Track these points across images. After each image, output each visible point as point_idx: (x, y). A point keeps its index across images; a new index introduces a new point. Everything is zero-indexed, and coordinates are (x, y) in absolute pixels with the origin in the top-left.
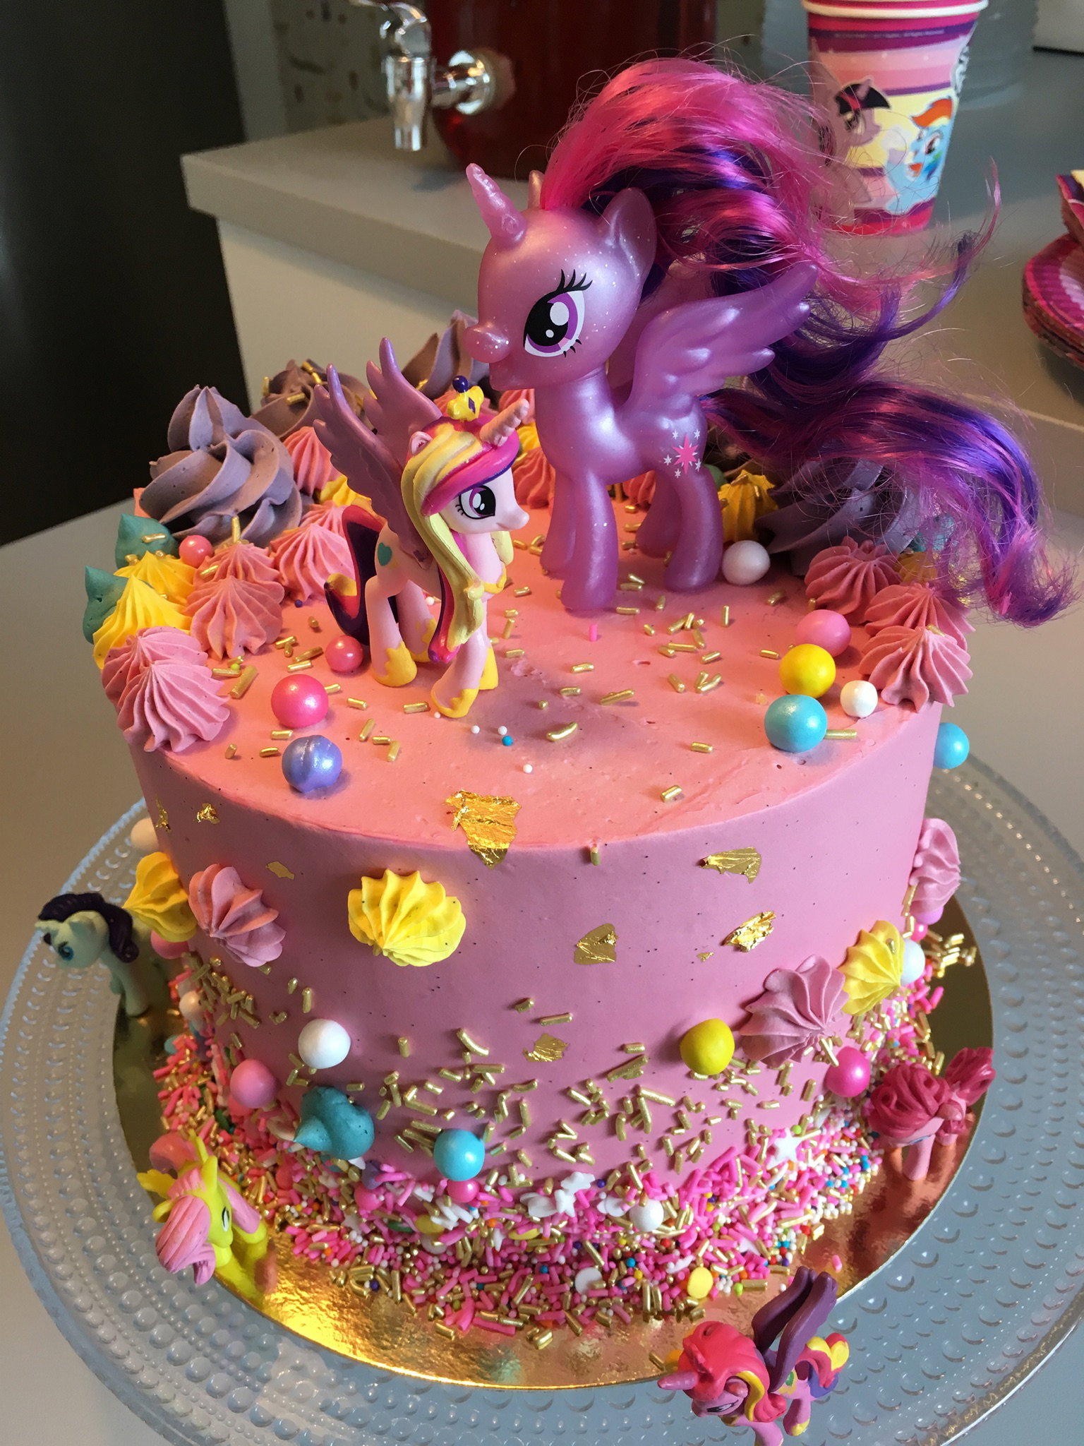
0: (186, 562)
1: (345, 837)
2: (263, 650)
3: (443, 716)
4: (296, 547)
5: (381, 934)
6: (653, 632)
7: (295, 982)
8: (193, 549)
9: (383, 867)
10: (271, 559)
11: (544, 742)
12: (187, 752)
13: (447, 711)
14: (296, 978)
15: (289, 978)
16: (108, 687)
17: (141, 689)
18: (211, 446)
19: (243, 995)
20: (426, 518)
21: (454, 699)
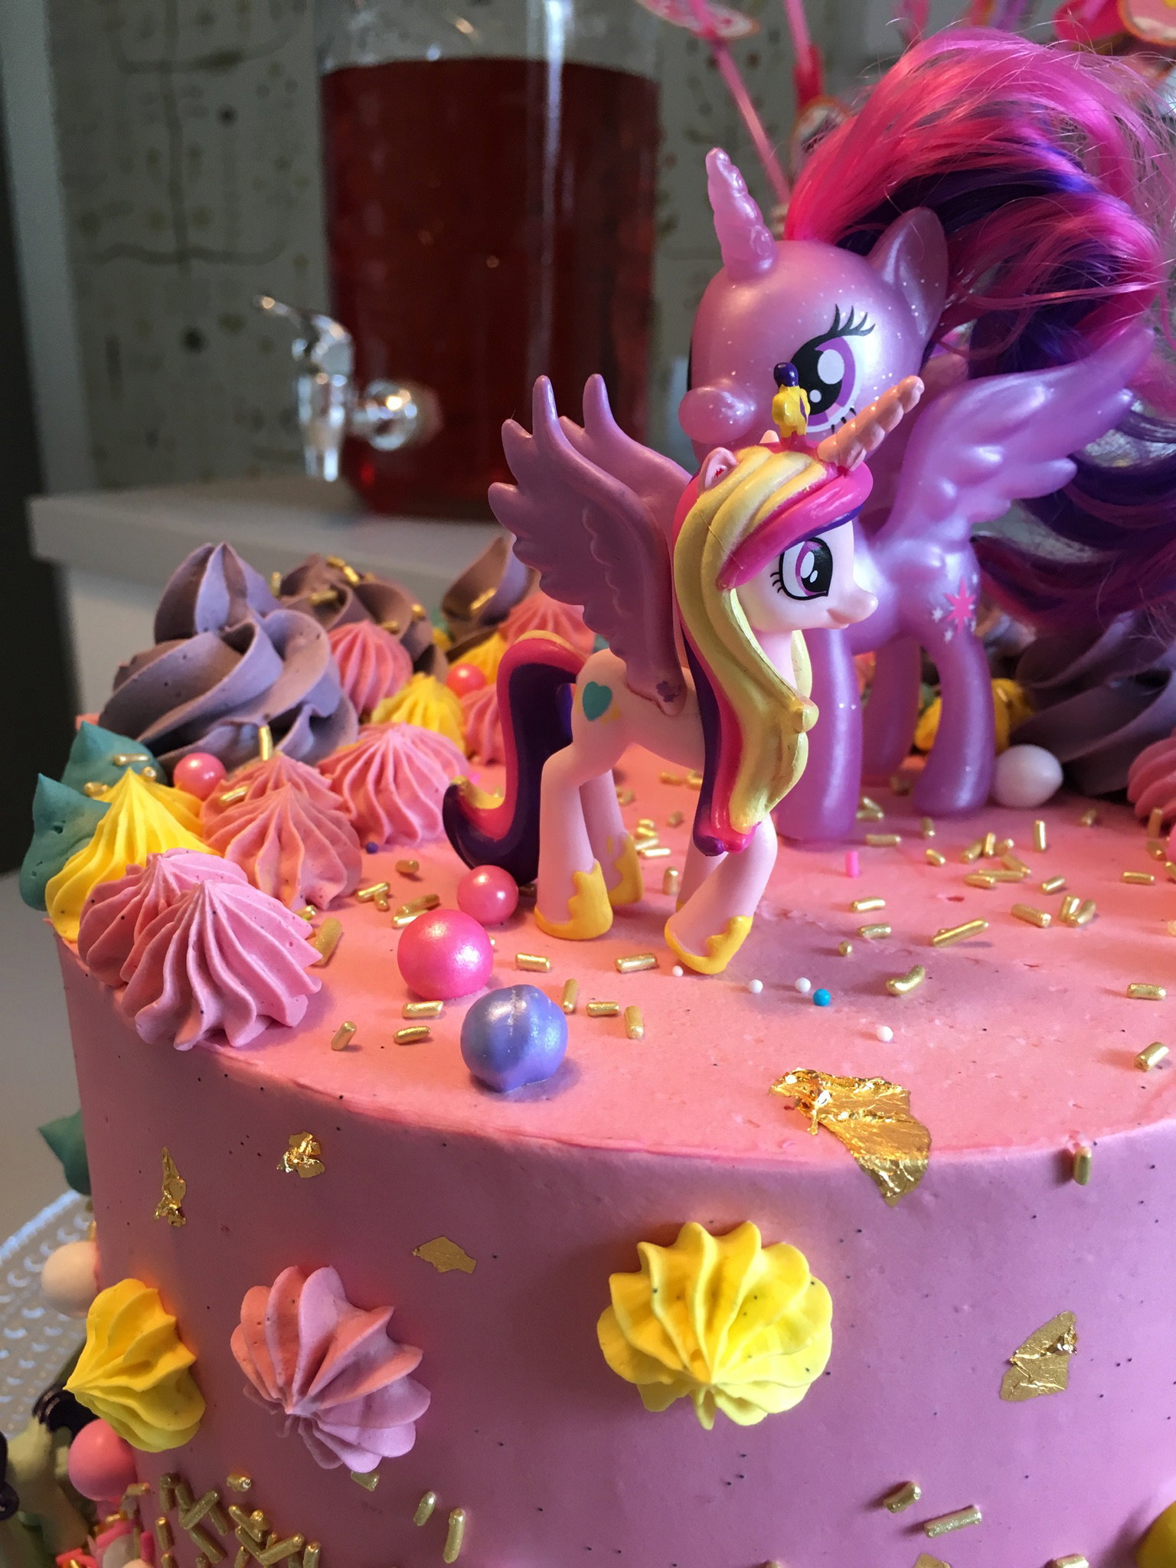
0: (183, 788)
1: (615, 1158)
2: (337, 903)
3: (689, 971)
4: (368, 764)
5: (697, 1355)
6: (942, 860)
7: (431, 1501)
8: (197, 774)
9: (678, 1219)
10: (327, 780)
11: (881, 999)
12: (255, 1045)
13: (698, 961)
14: (435, 1491)
15: (423, 1494)
16: (93, 950)
17: (176, 936)
18: (228, 629)
19: (295, 1546)
20: (725, 594)
21: (713, 937)
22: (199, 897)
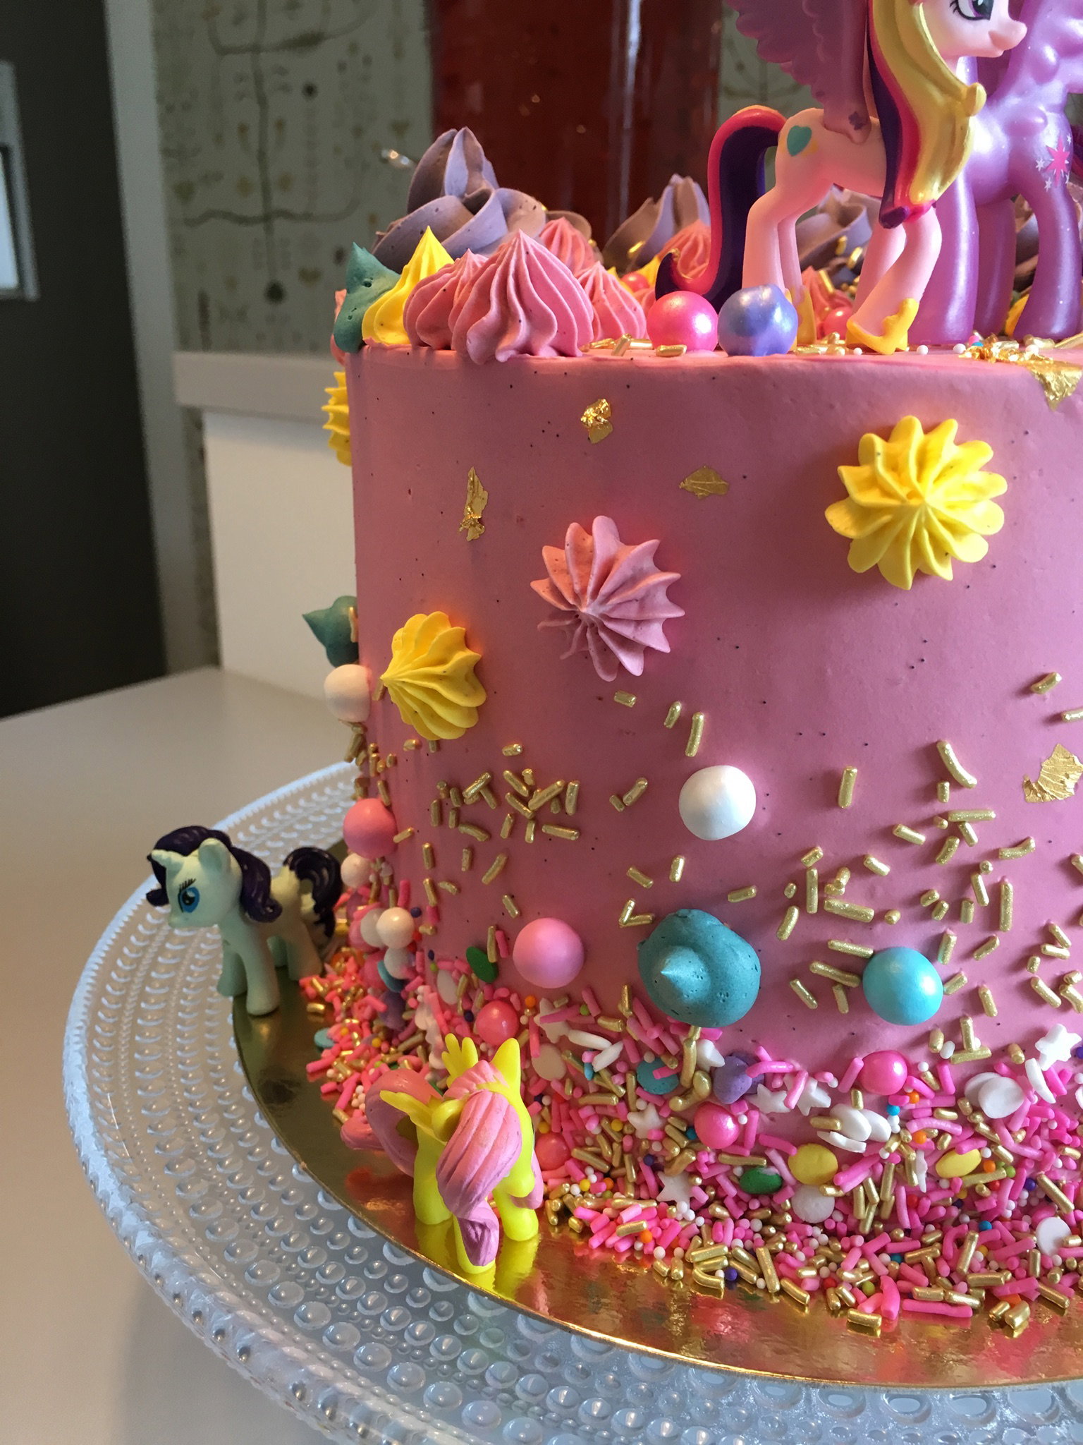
7: (678, 708)
13: (874, 340)
14: (681, 701)
15: (671, 704)
16: (423, 316)
17: (499, 269)
18: (466, 195)
19: (559, 787)
20: (915, 7)
21: (889, 317)
22: (515, 242)
